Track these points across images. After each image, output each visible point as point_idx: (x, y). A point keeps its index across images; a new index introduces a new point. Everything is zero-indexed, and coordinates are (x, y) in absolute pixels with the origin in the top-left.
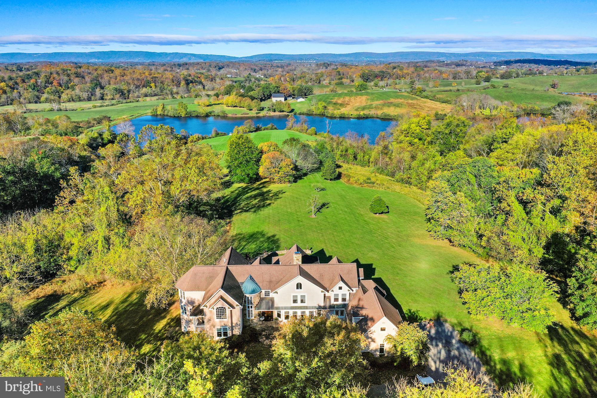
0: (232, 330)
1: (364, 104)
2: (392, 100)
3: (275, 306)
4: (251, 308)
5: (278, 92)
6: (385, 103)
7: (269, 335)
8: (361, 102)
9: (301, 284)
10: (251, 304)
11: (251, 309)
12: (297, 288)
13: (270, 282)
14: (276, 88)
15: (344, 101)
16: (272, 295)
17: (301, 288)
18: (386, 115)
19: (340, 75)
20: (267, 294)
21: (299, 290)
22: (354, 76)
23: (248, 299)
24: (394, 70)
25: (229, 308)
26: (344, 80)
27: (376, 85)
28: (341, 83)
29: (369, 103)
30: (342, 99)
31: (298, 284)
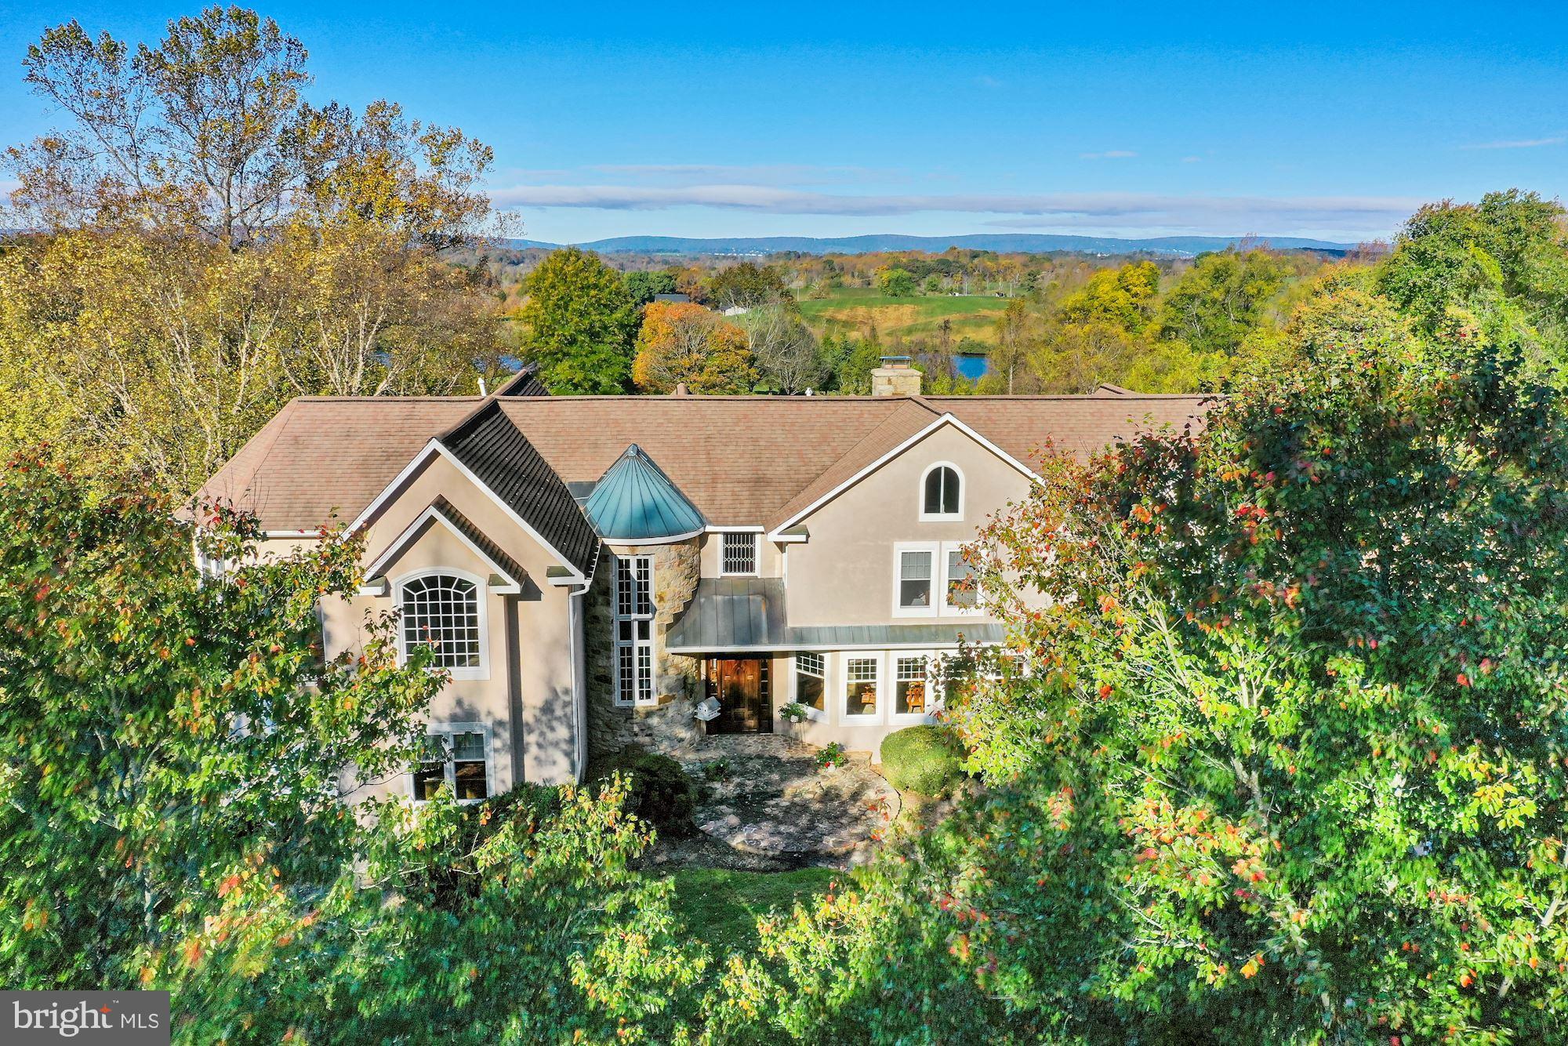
0: (518, 749)
1: (908, 322)
2: (984, 312)
3: (791, 623)
4: (644, 633)
5: (673, 291)
6: (966, 319)
7: (763, 796)
8: (899, 319)
9: (952, 478)
10: (645, 607)
11: (637, 643)
12: (932, 506)
13: (759, 482)
14: (666, 281)
15: (855, 317)
16: (767, 562)
17: (952, 506)
18: (972, 345)
19: (832, 269)
20: (739, 551)
21: (942, 517)
22: (872, 272)
23: (624, 574)
24: (976, 261)
25: (494, 581)
26: (846, 279)
27: (934, 288)
28: (840, 285)
29: (922, 320)
30: (846, 312)
31: (933, 479)
